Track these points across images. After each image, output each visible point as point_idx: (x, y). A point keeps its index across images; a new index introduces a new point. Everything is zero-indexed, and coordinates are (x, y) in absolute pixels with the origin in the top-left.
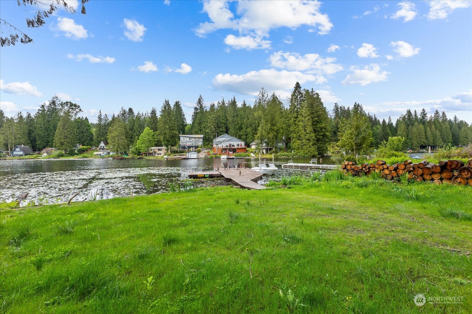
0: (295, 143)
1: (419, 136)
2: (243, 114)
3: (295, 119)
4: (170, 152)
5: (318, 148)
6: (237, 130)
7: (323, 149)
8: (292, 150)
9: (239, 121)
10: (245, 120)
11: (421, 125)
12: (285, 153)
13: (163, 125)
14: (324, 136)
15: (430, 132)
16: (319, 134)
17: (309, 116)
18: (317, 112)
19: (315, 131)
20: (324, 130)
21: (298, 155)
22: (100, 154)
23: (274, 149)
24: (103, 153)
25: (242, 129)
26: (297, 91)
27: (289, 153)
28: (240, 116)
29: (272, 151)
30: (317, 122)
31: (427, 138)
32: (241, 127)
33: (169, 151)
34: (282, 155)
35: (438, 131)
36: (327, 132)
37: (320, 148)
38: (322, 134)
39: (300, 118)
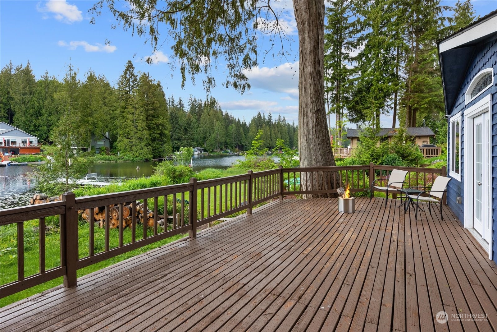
0: (122, 143)
1: (265, 138)
2: (43, 91)
3: (123, 110)
5: (153, 150)
6: (31, 116)
7: (160, 150)
8: (118, 151)
9: (36, 103)
10: (46, 102)
11: (267, 127)
12: (106, 156)
14: (161, 134)
15: (274, 134)
16: (155, 132)
17: (142, 107)
18: (153, 103)
19: (149, 128)
20: (160, 127)
21: (124, 159)
23: (89, 150)
25: (41, 115)
26: (128, 72)
27: (112, 156)
28: (37, 94)
29: (87, 152)
30: (153, 116)
31: (271, 140)
32: (39, 112)
34: (99, 159)
35: (280, 133)
36: (165, 129)
37: (156, 149)
38: (159, 132)
39: (130, 109)
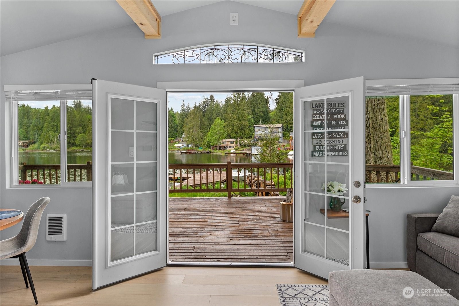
4: (239, 146)
13: (230, 115)
22: (180, 146)
24: (182, 145)
33: (238, 144)
